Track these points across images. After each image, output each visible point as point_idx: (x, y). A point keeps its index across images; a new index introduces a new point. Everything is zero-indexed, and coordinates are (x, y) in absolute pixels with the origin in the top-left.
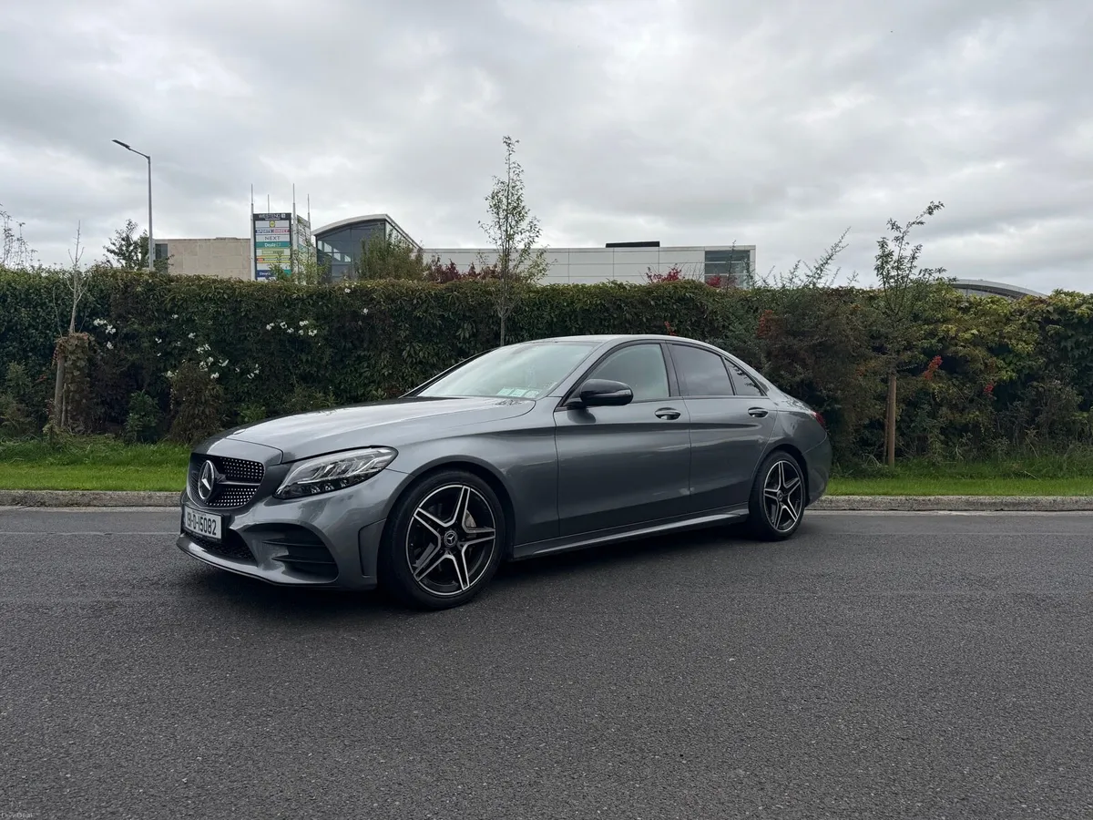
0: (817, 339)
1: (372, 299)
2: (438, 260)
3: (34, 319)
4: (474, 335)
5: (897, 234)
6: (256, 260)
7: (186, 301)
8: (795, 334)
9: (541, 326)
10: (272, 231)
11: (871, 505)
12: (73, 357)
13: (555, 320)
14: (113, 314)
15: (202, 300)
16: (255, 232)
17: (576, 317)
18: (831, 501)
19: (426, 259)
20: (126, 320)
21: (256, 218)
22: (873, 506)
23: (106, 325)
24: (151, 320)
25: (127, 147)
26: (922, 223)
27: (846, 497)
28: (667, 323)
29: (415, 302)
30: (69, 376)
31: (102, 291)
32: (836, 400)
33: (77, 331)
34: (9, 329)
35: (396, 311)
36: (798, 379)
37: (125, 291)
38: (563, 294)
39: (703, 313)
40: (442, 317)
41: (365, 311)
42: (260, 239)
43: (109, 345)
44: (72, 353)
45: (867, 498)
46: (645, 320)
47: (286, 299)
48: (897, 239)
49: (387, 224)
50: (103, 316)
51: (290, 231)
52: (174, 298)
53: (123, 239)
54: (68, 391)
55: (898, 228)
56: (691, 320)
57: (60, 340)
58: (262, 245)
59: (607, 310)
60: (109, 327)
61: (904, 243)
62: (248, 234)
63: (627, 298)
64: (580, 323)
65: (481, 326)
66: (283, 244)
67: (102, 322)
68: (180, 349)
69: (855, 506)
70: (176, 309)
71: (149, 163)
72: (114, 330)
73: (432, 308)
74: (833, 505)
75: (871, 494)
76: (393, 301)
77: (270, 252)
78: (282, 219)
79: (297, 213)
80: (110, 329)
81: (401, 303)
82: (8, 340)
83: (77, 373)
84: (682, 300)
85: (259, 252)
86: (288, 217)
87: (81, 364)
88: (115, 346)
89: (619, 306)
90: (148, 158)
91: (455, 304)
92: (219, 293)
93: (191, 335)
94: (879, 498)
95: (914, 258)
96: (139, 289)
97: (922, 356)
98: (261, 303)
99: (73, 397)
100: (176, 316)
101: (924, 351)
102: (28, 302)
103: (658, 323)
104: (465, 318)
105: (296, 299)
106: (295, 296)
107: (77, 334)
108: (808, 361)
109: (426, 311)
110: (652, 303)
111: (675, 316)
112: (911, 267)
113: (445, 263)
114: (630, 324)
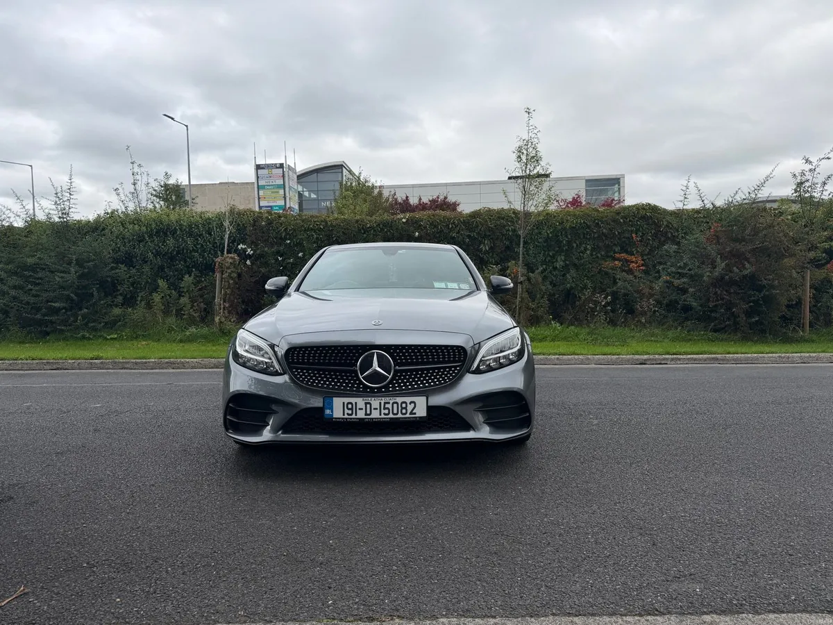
0: (757, 244)
1: (421, 225)
2: (395, 194)
3: (195, 245)
4: (491, 248)
5: (810, 167)
6: (259, 198)
7: (295, 230)
8: (736, 240)
9: (540, 240)
10: (270, 177)
11: (817, 360)
12: (229, 271)
13: (550, 235)
14: (249, 240)
15: (305, 230)
16: (258, 177)
17: (566, 232)
18: (788, 357)
19: (386, 193)
20: (256, 245)
21: (258, 167)
22: (818, 359)
23: (245, 248)
24: (272, 245)
25: (172, 119)
26: (829, 158)
27: (799, 355)
28: (634, 235)
29: (451, 226)
30: (227, 284)
31: (239, 225)
32: (773, 287)
33: (229, 252)
34: (178, 253)
35: (438, 233)
36: (746, 272)
37: (254, 225)
38: (555, 217)
39: (660, 226)
40: (469, 236)
41: (417, 234)
42: (261, 183)
43: (248, 262)
44: (228, 268)
45: (814, 355)
46: (616, 233)
47: (363, 228)
48: (810, 170)
49: (344, 169)
50: (244, 243)
51: (283, 176)
52: (286, 229)
53: (162, 187)
54: (226, 294)
55: (811, 162)
56: (651, 232)
57: (218, 260)
58: (263, 187)
59: (588, 227)
60: (249, 250)
61: (815, 173)
62: (253, 179)
63: (602, 218)
64: (569, 237)
65: (498, 243)
66: (279, 187)
67: (243, 247)
68: (292, 264)
69: (806, 360)
70: (288, 237)
71: (187, 130)
72: (252, 252)
73: (462, 230)
74: (790, 360)
75: (814, 352)
76: (435, 226)
77: (269, 192)
78: (277, 168)
79: (288, 163)
80: (250, 251)
81: (441, 228)
82: (177, 260)
83: (231, 282)
84: (643, 218)
85: (261, 193)
86: (281, 166)
87: (235, 275)
88: (251, 263)
89: (598, 224)
90: (187, 126)
91: (477, 226)
92: (317, 225)
93: (300, 255)
94: (822, 355)
95: (825, 183)
96: (263, 223)
97: (824, 255)
98: (346, 231)
99: (229, 298)
100: (289, 241)
101: (825, 251)
102: (190, 234)
103: (627, 235)
104: (485, 236)
105: (368, 228)
106: (368, 225)
107: (230, 255)
108: (752, 260)
109: (458, 232)
110: (622, 221)
111: (639, 229)
112: (823, 191)
113: (400, 197)
114: (606, 236)
